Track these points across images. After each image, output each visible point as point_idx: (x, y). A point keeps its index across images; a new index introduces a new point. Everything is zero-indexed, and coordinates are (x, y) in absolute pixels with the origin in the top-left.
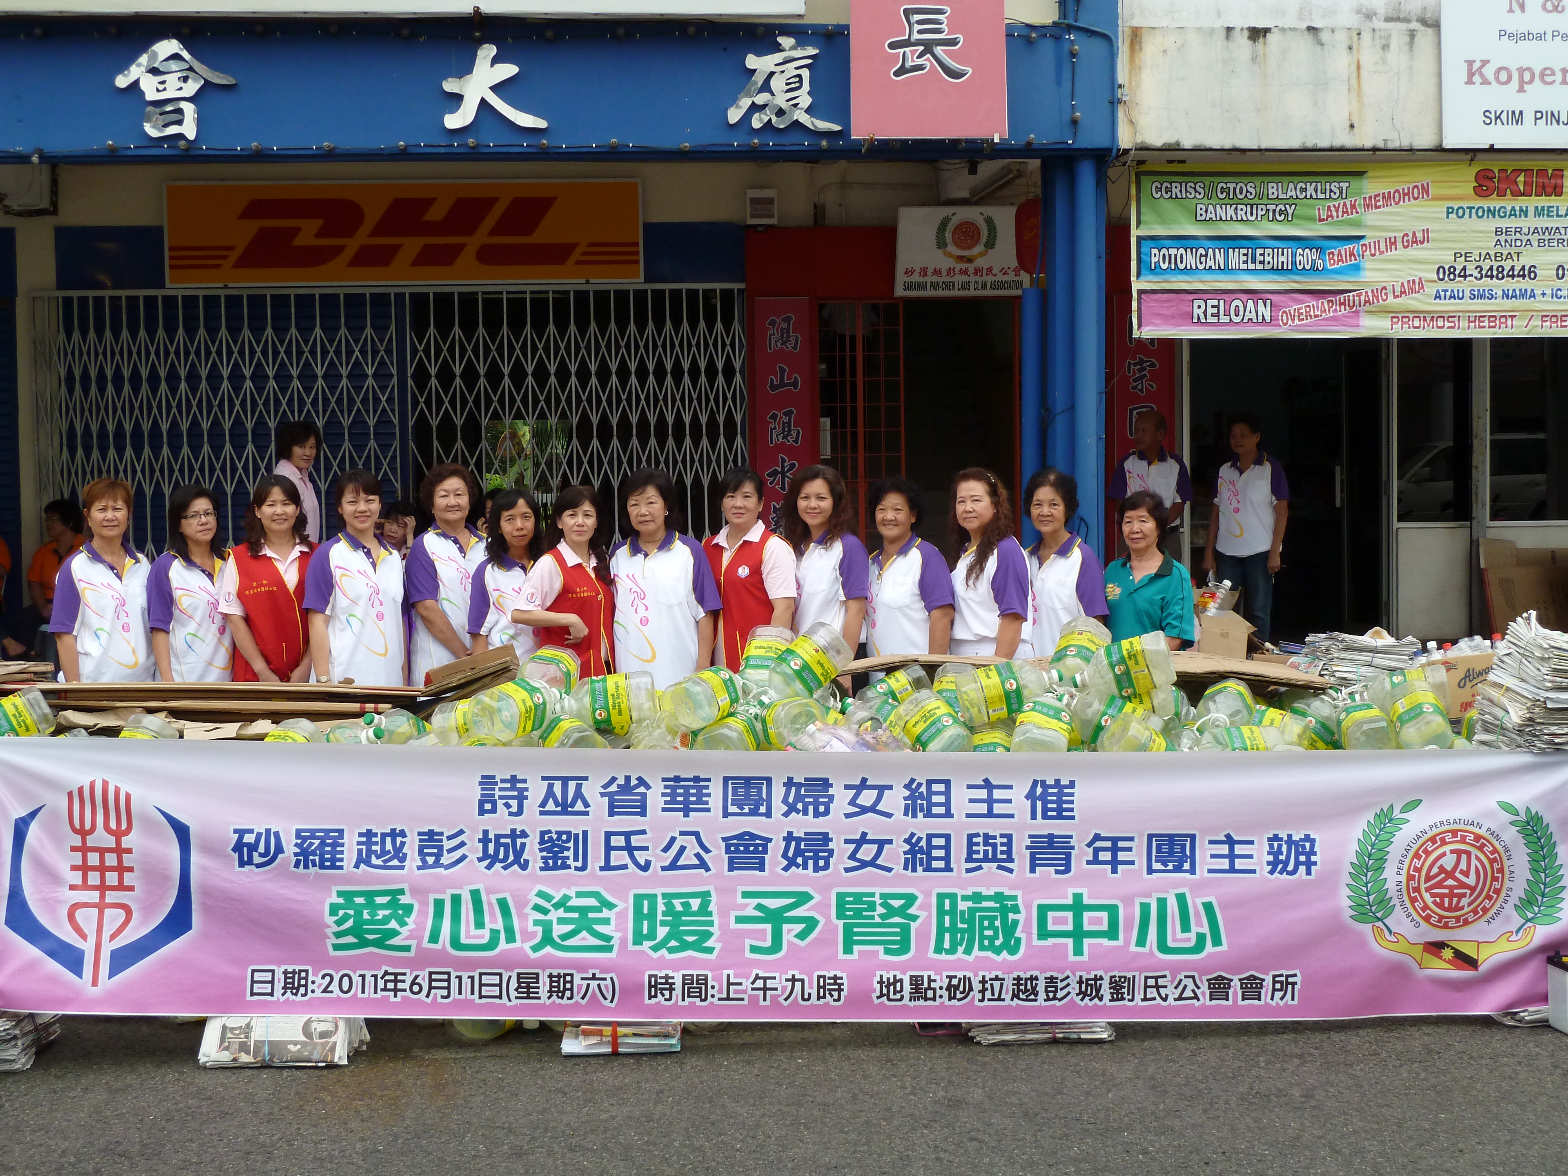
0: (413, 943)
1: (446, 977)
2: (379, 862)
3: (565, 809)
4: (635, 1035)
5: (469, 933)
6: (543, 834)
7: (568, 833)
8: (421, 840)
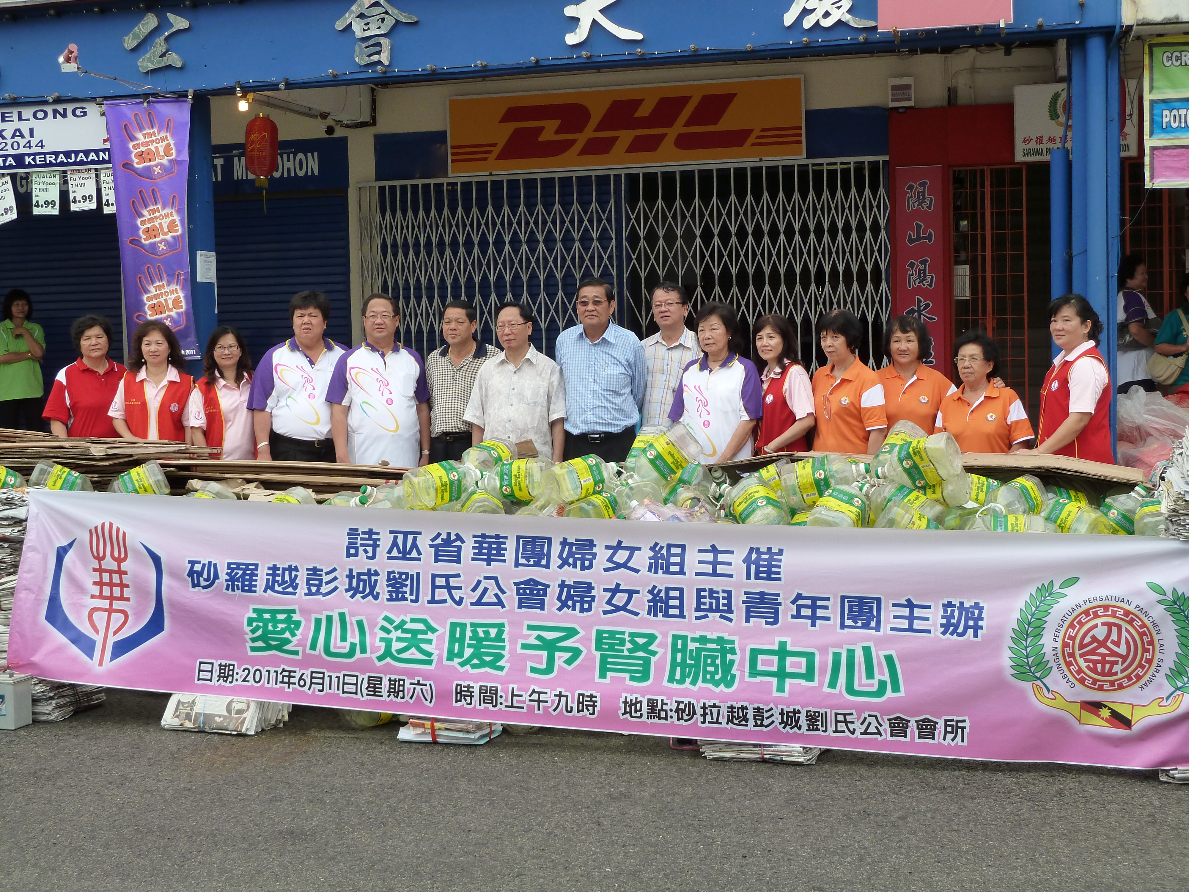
0: (300, 649)
1: (321, 676)
2: (280, 589)
3: (405, 555)
4: (446, 729)
5: (338, 645)
6: (389, 573)
7: (407, 574)
8: (308, 574)
